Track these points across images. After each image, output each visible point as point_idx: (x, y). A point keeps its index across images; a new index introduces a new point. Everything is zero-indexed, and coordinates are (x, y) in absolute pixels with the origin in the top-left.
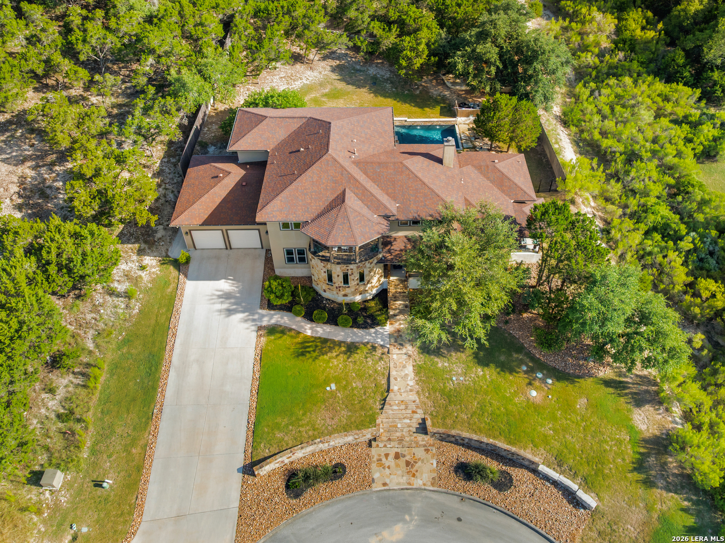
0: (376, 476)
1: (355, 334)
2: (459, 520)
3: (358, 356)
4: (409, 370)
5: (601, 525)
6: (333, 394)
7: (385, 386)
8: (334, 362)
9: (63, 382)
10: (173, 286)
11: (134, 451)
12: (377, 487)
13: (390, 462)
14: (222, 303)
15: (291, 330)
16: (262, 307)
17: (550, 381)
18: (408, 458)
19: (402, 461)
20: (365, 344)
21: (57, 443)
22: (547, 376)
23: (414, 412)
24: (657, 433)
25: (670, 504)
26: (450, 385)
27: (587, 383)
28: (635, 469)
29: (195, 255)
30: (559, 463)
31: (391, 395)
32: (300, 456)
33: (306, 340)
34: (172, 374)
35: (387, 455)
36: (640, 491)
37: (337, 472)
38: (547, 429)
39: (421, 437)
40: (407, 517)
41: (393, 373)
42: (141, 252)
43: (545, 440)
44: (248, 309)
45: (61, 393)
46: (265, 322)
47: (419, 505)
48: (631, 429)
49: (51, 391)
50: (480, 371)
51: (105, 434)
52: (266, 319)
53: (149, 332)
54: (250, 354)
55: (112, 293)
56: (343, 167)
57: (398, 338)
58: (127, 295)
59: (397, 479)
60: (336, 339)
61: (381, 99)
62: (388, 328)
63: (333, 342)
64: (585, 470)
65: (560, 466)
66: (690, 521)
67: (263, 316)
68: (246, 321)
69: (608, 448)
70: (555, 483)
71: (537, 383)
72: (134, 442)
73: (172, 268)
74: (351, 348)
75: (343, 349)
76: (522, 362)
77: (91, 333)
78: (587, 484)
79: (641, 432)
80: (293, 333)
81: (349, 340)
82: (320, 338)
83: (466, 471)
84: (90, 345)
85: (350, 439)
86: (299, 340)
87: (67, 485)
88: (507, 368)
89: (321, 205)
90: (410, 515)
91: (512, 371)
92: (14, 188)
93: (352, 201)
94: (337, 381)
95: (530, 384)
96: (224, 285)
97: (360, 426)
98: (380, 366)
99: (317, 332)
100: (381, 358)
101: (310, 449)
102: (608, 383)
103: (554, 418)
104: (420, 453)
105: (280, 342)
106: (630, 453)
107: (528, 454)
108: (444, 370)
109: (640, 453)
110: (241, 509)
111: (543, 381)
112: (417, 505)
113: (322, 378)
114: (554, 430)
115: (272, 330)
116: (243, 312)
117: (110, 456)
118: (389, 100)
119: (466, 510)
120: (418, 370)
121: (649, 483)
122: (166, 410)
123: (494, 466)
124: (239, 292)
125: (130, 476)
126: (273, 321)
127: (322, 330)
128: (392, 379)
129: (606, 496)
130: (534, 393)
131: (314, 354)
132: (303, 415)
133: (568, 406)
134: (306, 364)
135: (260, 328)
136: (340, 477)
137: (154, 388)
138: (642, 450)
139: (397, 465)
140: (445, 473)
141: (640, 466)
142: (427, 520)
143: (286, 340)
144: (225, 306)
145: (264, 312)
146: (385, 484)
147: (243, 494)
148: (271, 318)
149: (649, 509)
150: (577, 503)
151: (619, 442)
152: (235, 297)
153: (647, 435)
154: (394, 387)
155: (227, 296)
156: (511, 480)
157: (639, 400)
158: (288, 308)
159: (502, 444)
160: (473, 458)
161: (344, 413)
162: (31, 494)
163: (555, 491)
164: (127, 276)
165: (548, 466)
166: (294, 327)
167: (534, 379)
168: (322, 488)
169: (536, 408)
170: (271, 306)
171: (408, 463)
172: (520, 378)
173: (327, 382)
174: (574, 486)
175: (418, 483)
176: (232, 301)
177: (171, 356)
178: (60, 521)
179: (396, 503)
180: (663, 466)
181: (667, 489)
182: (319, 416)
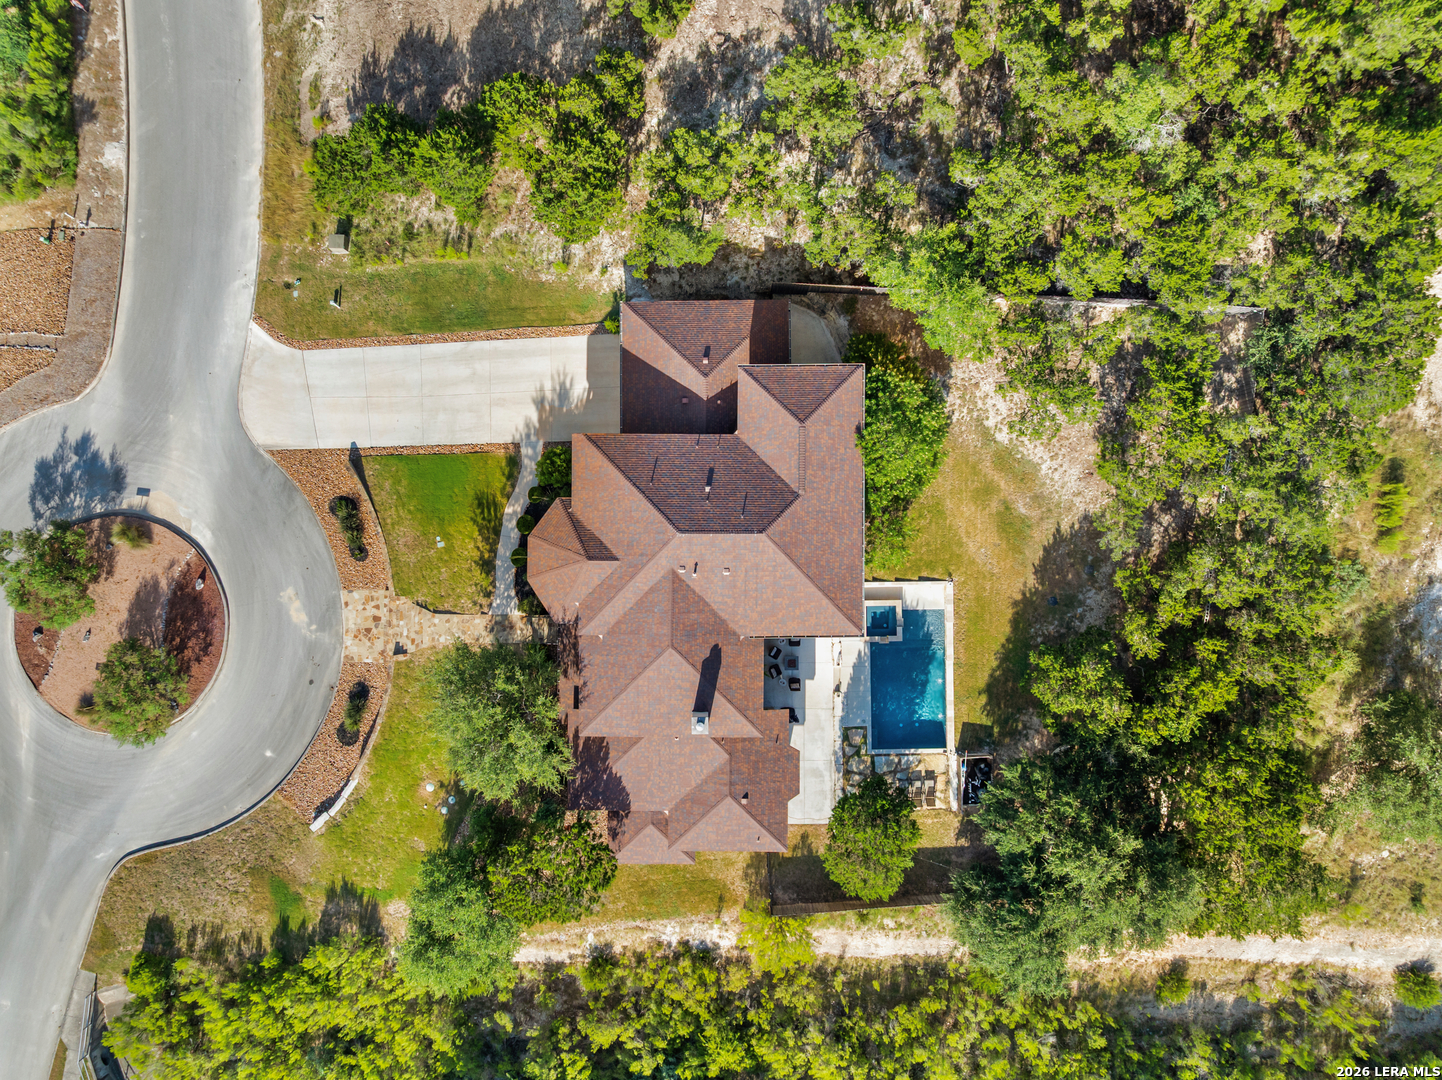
0: (356, 595)
1: (507, 570)
2: (311, 682)
3: (478, 575)
4: (461, 638)
5: (298, 829)
6: (432, 544)
7: (441, 608)
8: (468, 543)
9: (451, 216)
10: (580, 319)
11: (371, 323)
12: (344, 595)
13: (371, 611)
14: (554, 390)
15: (513, 486)
16: (546, 445)
17: (444, 811)
18: (374, 631)
19: (370, 624)
20: (493, 584)
21: (381, 234)
22: (450, 808)
23: (413, 641)
24: (385, 923)
25: (311, 910)
28: (346, 884)
30: (357, 801)
31: (430, 614)
33: (497, 507)
34: (459, 346)
35: (377, 607)
36: (325, 883)
37: (360, 552)
38: (391, 795)
39: (391, 647)
40: (314, 627)
41: (455, 618)
42: (628, 260)
43: (380, 790)
44: (544, 426)
45: (437, 217)
46: (525, 451)
47: (327, 640)
48: (389, 894)
49: (439, 205)
51: (390, 284)
52: (530, 451)
53: (513, 303)
54: (481, 438)
56: (654, 556)
57: (502, 625)
58: (566, 260)
59: (352, 617)
60: (499, 546)
61: (1009, 613)
62: (516, 615)
63: (496, 542)
64: (348, 829)
65: (356, 802)
66: (294, 926)
67: (534, 448)
68: (527, 426)
69: (370, 860)
70: (340, 792)
71: (442, 794)
72: (381, 320)
73: (609, 309)
74: (487, 566)
75: (486, 556)
77: (512, 227)
78: (334, 826)
79: (385, 905)
80: (508, 489)
81: (498, 563)
82: (501, 525)
83: (360, 694)
84: (497, 232)
86: (499, 498)
89: (594, 527)
90: (316, 631)
94: (449, 549)
95: (442, 785)
96: (580, 388)
97: (398, 578)
98: (466, 602)
99: (510, 521)
100: (475, 603)
103: (403, 805)
104: (379, 645)
105: (498, 474)
106: (364, 884)
109: (362, 896)
110: (317, 452)
111: (445, 803)
112: (326, 638)
113: (451, 530)
114: (389, 804)
115: (514, 462)
116: (540, 420)
117: (366, 298)
118: (1007, 629)
119: (321, 691)
121: (331, 894)
122: (414, 350)
123: (363, 726)
124: (570, 411)
125: (346, 326)
126: (526, 461)
127: (511, 528)
128: (448, 616)
129: (321, 843)
130: (430, 788)
131: (479, 520)
132: (409, 511)
133: (416, 826)
135: (517, 446)
136: (353, 555)
137: (441, 329)
138: (365, 899)
139: (366, 619)
140: (358, 671)
141: (349, 891)
142: (311, 649)
143: (498, 481)
144: (549, 395)
145: (540, 447)
146: (347, 604)
147: (331, 452)
148: (530, 458)
149: (308, 886)
150: (320, 810)
151: (375, 876)
152: (561, 406)
153: (382, 910)
154: (438, 619)
155: (563, 394)
156: (349, 744)
159: (374, 739)
161: (413, 558)
163: (335, 790)
164: (594, 253)
165: (356, 788)
166: (517, 490)
167: (448, 792)
168: (342, 538)
169: (415, 785)
170: (545, 457)
171: (368, 630)
172: (449, 774)
173: (447, 537)
174: (333, 811)
175: (348, 641)
176: (557, 403)
177: (481, 338)
178: (304, 265)
179: (326, 616)
180: (348, 917)
181: (325, 913)
182: (406, 529)
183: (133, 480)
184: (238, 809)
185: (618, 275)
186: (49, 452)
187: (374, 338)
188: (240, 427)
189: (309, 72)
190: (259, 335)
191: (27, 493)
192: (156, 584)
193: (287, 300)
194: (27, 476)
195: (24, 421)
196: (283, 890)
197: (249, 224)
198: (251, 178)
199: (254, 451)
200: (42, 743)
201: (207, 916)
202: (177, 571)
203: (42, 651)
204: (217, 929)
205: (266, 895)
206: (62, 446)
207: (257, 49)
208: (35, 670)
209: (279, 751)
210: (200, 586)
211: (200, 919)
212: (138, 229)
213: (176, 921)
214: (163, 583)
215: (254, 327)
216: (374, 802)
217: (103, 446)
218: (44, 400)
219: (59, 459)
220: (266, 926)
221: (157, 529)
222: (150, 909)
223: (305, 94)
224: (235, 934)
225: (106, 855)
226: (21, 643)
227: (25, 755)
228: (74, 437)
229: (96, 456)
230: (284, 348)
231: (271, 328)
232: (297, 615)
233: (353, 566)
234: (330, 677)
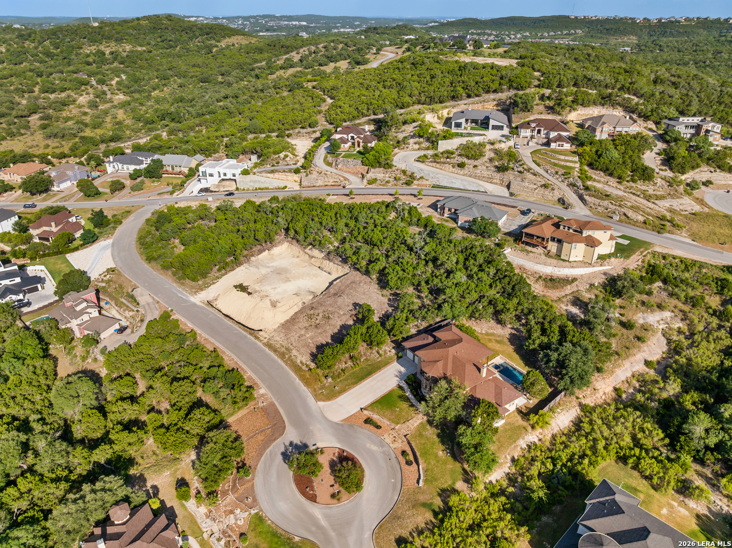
0: (385, 436)
2: (390, 460)
3: (411, 408)
4: (419, 422)
5: (416, 490)
6: (396, 411)
7: (409, 420)
8: (405, 405)
9: (350, 363)
10: (392, 361)
11: (347, 387)
12: (382, 437)
13: (392, 436)
15: (404, 390)
16: (404, 380)
17: (449, 454)
20: (416, 407)
21: (336, 374)
23: (408, 431)
25: (438, 503)
26: (424, 433)
27: (458, 465)
28: (441, 490)
29: (404, 357)
30: (426, 471)
31: (408, 422)
32: (375, 417)
33: (405, 395)
34: (371, 379)
35: (392, 434)
36: (435, 494)
37: (378, 427)
38: (433, 462)
39: (403, 437)
40: (380, 448)
41: (414, 419)
42: (394, 348)
43: (429, 463)
44: (401, 379)
45: (347, 365)
48: (454, 483)
49: (346, 363)
50: (435, 437)
51: (345, 380)
53: (376, 367)
54: (390, 388)
55: (378, 353)
57: (425, 413)
58: (380, 355)
59: (388, 440)
63: (410, 401)
64: (429, 478)
66: (437, 509)
67: (402, 383)
68: (397, 381)
69: (442, 480)
70: (420, 475)
72: (349, 385)
73: (396, 356)
74: (412, 406)
75: (410, 404)
76: (448, 445)
77: (365, 358)
78: (426, 481)
79: (455, 486)
80: (404, 392)
82: (408, 397)
83: (404, 453)
84: (362, 360)
85: (389, 423)
86: (403, 394)
87: (330, 383)
88: (443, 442)
90: (382, 449)
91: (443, 444)
92: (383, 312)
93: (440, 364)
94: (400, 409)
95: (443, 450)
96: (403, 369)
97: (394, 423)
98: (413, 415)
100: (416, 414)
101: (378, 417)
102: (464, 470)
103: (438, 462)
104: (400, 441)
105: (399, 391)
106: (445, 486)
107: (420, 461)
108: (427, 429)
110: (352, 415)
111: (447, 453)
112: (385, 449)
113: (398, 406)
114: (434, 464)
115: (400, 387)
116: (399, 378)
117: (342, 384)
119: (394, 460)
120: (421, 423)
121: (440, 495)
122: (361, 385)
123: (411, 458)
124: (404, 373)
125: (341, 391)
126: (403, 385)
127: (411, 397)
128: (412, 420)
129: (426, 487)
130: (441, 453)
131: (403, 400)
132: (385, 409)
133: (445, 463)
134: (398, 400)
135: (398, 385)
137: (363, 379)
138: (449, 489)
139: (392, 439)
140: (399, 449)
141: (443, 490)
142: (384, 453)
143: (401, 392)
144: (397, 374)
145: (404, 382)
146: (384, 439)
147: (356, 413)
149: (432, 499)
150: (418, 482)
151: (446, 482)
152: (402, 374)
153: (455, 488)
154: (411, 422)
155: (400, 372)
156: (411, 465)
157: (466, 480)
158: (410, 385)
159: (418, 454)
160: (409, 451)
161: (394, 417)
162: (323, 379)
163: (417, 476)
164: (385, 351)
165: (423, 469)
166: (406, 390)
167: (446, 451)
168: (372, 427)
169: (436, 456)
170: (406, 382)
171: (395, 440)
172: (442, 447)
174: (422, 479)
175: (391, 445)
176: (400, 374)
177: (374, 375)
178: (323, 387)
179: (382, 444)
180: (448, 496)
181: (442, 501)
182: (388, 413)
183: (310, 443)
184: (396, 498)
185: (393, 351)
186: (283, 450)
187: (350, 388)
188: (330, 421)
189: (298, 362)
190: (321, 404)
191: (282, 461)
192: (333, 460)
193: (323, 394)
194: (280, 457)
195: (272, 446)
196: (426, 505)
197: (305, 388)
198: (297, 380)
199: (337, 423)
200: (326, 517)
201: (411, 527)
202: (337, 454)
203: (311, 492)
204: (417, 528)
205: (422, 510)
206: (285, 446)
207: (283, 364)
208: (313, 499)
209: (395, 478)
210: (345, 454)
211: (410, 529)
212: (277, 400)
213: (403, 535)
214: (335, 459)
215: (319, 403)
216: (430, 467)
217: (297, 441)
218: (275, 440)
219: (286, 450)
220: (429, 516)
221: (324, 449)
222: (392, 538)
223: (300, 365)
224: (423, 525)
225: (367, 534)
226: (304, 493)
227: (323, 522)
228: (287, 444)
229: (296, 444)
230: (330, 402)
231: (324, 401)
232: (374, 448)
233: (379, 431)
234: (393, 456)
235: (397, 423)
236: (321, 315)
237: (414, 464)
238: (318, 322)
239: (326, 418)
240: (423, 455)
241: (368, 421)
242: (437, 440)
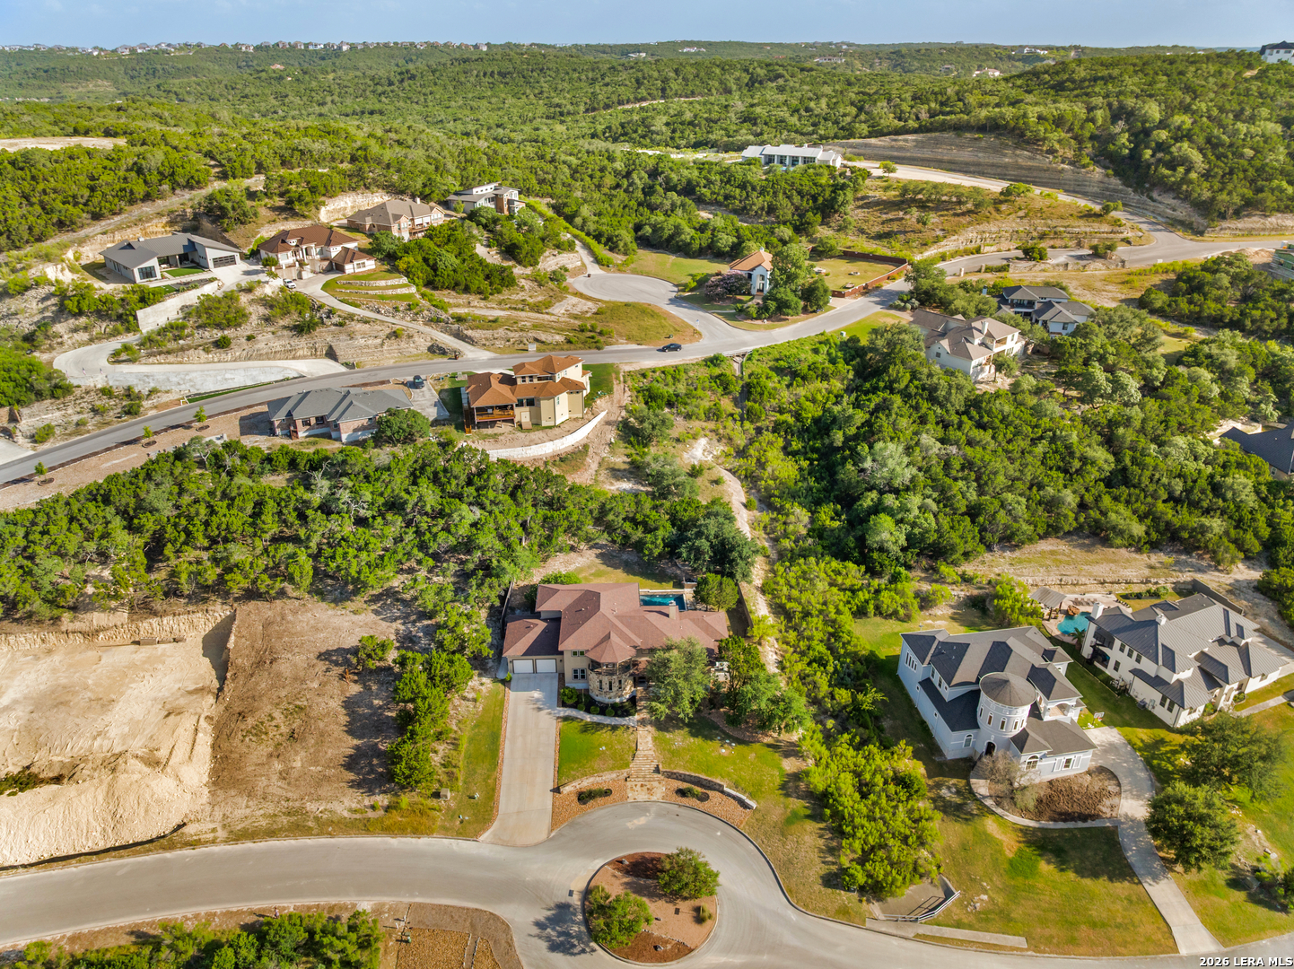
0: (630, 795)
1: (616, 720)
2: (677, 815)
3: (618, 732)
4: (649, 739)
5: (757, 816)
6: (603, 752)
7: (635, 748)
8: (604, 735)
10: (502, 695)
11: (489, 781)
12: (630, 800)
13: (638, 788)
14: (534, 704)
15: (577, 718)
16: (559, 706)
17: (733, 744)
18: (648, 786)
19: (645, 788)
20: (623, 726)
21: (444, 778)
22: (732, 742)
23: (652, 761)
24: (796, 771)
25: (798, 805)
26: (674, 747)
27: (756, 745)
28: (780, 789)
29: (514, 677)
30: (736, 787)
31: (638, 752)
32: (586, 783)
33: (587, 724)
34: (507, 744)
35: (635, 785)
36: (782, 799)
37: (607, 793)
38: (730, 769)
39: (656, 775)
40: (647, 815)
41: (640, 741)
42: (480, 675)
43: (729, 774)
44: (550, 707)
45: (441, 753)
46: (562, 714)
48: (780, 769)
49: (436, 752)
50: (692, 739)
51: (471, 773)
53: (490, 721)
54: (553, 732)
55: (464, 698)
56: (609, 619)
57: (643, 722)
58: (475, 700)
59: (642, 796)
60: (605, 723)
62: (637, 717)
63: (603, 724)
64: (751, 789)
66: (808, 812)
67: (560, 711)
68: (549, 714)
69: (766, 779)
70: (734, 798)
71: (726, 746)
72: (489, 777)
73: (500, 684)
74: (614, 728)
75: (609, 728)
76: (717, 735)
77: (454, 721)
78: (752, 796)
79: (786, 771)
80: (578, 720)
81: (613, 724)
82: (595, 722)
83: (682, 793)
84: (455, 728)
85: (614, 775)
86: (583, 724)
87: (454, 798)
88: (708, 737)
89: (596, 641)
90: (649, 813)
91: (711, 739)
93: (614, 637)
94: (606, 745)
95: (721, 746)
96: (536, 694)
97: (621, 767)
98: (632, 737)
99: (593, 719)
100: (632, 733)
101: (591, 780)
102: (769, 746)
103: (735, 763)
104: (656, 784)
105: (571, 725)
106: (778, 781)
107: (718, 782)
108: (670, 739)
109: (784, 781)
110: (553, 809)
111: (730, 744)
112: (653, 809)
113: (597, 744)
114: (734, 769)
115: (566, 719)
116: (547, 709)
117: (476, 784)
119: (682, 811)
120: (655, 739)
121: (787, 795)
122: (506, 760)
123: (698, 790)
124: (544, 698)
125: (489, 793)
126: (566, 714)
127: (597, 718)
128: (639, 744)
129: (762, 802)
130: (723, 751)
131: (592, 731)
132: (587, 762)
133: (744, 758)
134: (588, 736)
135: (558, 718)
136: (609, 795)
137: (497, 750)
138: (786, 780)
139: (642, 790)
140: (670, 794)
141: (783, 787)
142: (659, 815)
143: (575, 724)
144: (537, 706)
145: (560, 709)
146: (635, 799)
147: (554, 803)
148: (565, 712)
149: (786, 807)
150: (745, 806)
151: (772, 776)
152: (541, 701)
153: (790, 772)
154: (640, 747)
155: (537, 700)
156: (708, 796)
157: (787, 755)
158: (574, 706)
159: (704, 777)
160: (684, 786)
161: (611, 761)
162: (433, 803)
163: (733, 800)
164: (473, 689)
165: (730, 788)
166: (579, 717)
167: (724, 744)
168: (600, 800)
169: (724, 758)
170: (564, 705)
171: (648, 789)
172: (716, 743)
173: (600, 746)
174: (744, 797)
175: (654, 798)
176: (541, 703)
177: (505, 733)
178: (453, 815)
179: (641, 808)
180: (797, 787)
181: (798, 798)
182: (596, 764)
183: (564, 898)
184: (752, 847)
185: (486, 680)
186: (544, 945)
187: (496, 780)
188: (536, 845)
189: (346, 814)
190: (486, 837)
191: (568, 957)
192: (626, 884)
193: (469, 822)
194: (558, 957)
195: (521, 958)
196: (793, 818)
197: (423, 842)
198: (395, 842)
199: (549, 840)
200: (728, 949)
201: (815, 856)
202: (618, 873)
203: (669, 947)
204: (821, 851)
205: (795, 828)
206: (540, 937)
207: (323, 840)
208: (682, 950)
209: (717, 829)
210: (626, 863)
211: (817, 860)
212: (412, 895)
213: (822, 873)
214: (626, 880)
215: (481, 839)
216: (735, 777)
217: (542, 915)
218: (510, 944)
219: (548, 939)
220: (812, 826)
221: (592, 884)
222: (818, 887)
223: (358, 816)
224: (821, 842)
225: (792, 915)
226: (664, 958)
227: (738, 960)
228: (536, 930)
229: (548, 919)
230: (496, 824)
231: (485, 830)
232: (642, 821)
233: (615, 795)
234: (675, 808)
235: (627, 766)
236: (277, 714)
237: (710, 793)
238: (284, 729)
239: (526, 847)
240: (708, 770)
241: (584, 797)
242: (698, 741)
